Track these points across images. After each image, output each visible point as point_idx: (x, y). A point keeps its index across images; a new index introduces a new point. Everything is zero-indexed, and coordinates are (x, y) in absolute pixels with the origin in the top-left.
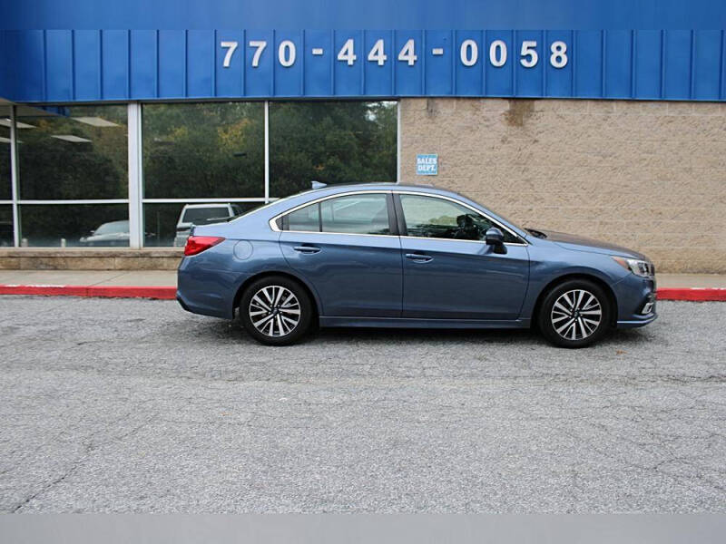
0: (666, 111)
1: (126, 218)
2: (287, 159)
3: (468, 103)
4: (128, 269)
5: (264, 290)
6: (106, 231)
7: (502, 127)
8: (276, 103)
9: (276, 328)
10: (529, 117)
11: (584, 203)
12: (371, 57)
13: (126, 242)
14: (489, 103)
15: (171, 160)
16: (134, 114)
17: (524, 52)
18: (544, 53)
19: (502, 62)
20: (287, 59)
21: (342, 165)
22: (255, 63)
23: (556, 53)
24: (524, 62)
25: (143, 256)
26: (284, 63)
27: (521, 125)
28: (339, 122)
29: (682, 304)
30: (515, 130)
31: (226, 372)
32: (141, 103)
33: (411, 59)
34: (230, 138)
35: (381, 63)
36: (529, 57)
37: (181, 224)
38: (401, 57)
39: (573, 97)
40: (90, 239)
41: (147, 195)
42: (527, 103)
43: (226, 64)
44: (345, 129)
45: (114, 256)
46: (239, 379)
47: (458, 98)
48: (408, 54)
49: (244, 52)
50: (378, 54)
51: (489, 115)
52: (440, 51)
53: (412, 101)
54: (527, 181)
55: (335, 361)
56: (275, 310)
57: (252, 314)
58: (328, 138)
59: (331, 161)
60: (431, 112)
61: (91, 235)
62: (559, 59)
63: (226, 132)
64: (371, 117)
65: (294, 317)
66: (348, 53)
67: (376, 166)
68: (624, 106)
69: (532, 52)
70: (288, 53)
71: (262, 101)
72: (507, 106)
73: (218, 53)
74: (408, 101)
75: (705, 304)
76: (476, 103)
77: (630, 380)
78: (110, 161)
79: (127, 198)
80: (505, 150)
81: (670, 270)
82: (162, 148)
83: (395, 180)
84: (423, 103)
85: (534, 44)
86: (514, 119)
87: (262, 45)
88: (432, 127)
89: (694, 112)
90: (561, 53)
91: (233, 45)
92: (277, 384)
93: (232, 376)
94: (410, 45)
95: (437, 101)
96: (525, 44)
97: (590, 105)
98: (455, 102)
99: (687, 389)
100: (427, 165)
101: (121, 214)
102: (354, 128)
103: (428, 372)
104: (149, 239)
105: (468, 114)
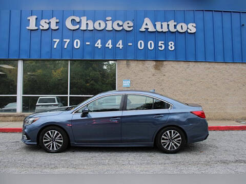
0: (208, 65)
1: (16, 101)
2: (76, 81)
3: (141, 62)
4: (15, 121)
6: (10, 106)
7: (153, 71)
8: (73, 61)
10: (162, 67)
11: (182, 96)
12: (107, 46)
13: (15, 110)
14: (148, 62)
15: (36, 81)
17: (160, 45)
18: (166, 45)
19: (152, 48)
20: (77, 46)
21: (96, 84)
22: (65, 47)
23: (170, 46)
24: (160, 48)
25: (21, 116)
26: (76, 47)
27: (159, 69)
28: (94, 69)
29: (218, 132)
30: (157, 71)
33: (121, 47)
34: (56, 74)
35: (110, 48)
36: (161, 47)
37: (37, 104)
38: (117, 46)
39: (177, 61)
40: (3, 109)
41: (24, 94)
42: (161, 62)
43: (55, 47)
44: (96, 71)
45: (10, 116)
47: (137, 60)
48: (120, 45)
49: (62, 43)
50: (109, 44)
51: (147, 66)
52: (131, 44)
53: (122, 61)
54: (162, 89)
58: (91, 74)
59: (92, 82)
60: (128, 65)
61: (4, 107)
62: (171, 47)
63: (55, 72)
64: (105, 67)
66: (99, 44)
67: (107, 84)
68: (194, 63)
69: (162, 45)
70: (77, 44)
71: (67, 60)
72: (154, 63)
73: (52, 43)
74: (120, 61)
76: (143, 62)
77: (207, 163)
78: (13, 81)
79: (16, 94)
80: (153, 78)
82: (32, 77)
83: (114, 89)
84: (125, 62)
85: (163, 42)
86: (156, 67)
87: (68, 41)
88: (128, 70)
89: (217, 66)
90: (172, 46)
91: (58, 40)
94: (120, 42)
95: (130, 61)
96: (160, 42)
97: (182, 63)
98: (136, 61)
100: (126, 83)
101: (14, 100)
102: (100, 71)
104: (24, 110)
105: (141, 66)
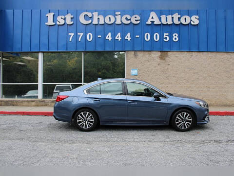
0: (210, 55)
1: (37, 89)
2: (89, 70)
3: (147, 53)
4: (37, 106)
5: (82, 113)
6: (30, 93)
7: (158, 60)
8: (86, 52)
9: (86, 126)
10: (166, 57)
11: (185, 84)
12: (116, 38)
13: (37, 97)
14: (154, 52)
15: (52, 70)
16: (41, 56)
17: (165, 37)
18: (171, 37)
19: (158, 39)
20: (90, 39)
21: (107, 73)
22: (80, 40)
23: (175, 37)
24: (165, 40)
25: (42, 101)
26: (88, 40)
27: (164, 59)
28: (106, 58)
29: (217, 116)
30: (162, 61)
31: (69, 140)
32: (43, 52)
33: (129, 39)
34: (71, 63)
35: (119, 40)
36: (166, 38)
37: (55, 91)
38: (126, 38)
39: (180, 50)
40: (25, 96)
41: (44, 82)
42: (166, 52)
43: (70, 40)
44: (108, 61)
45: (33, 101)
46: (74, 143)
48: (128, 37)
49: (76, 36)
50: (119, 37)
51: (154, 56)
52: (138, 36)
53: (130, 52)
54: (167, 77)
55: (105, 137)
56: (85, 120)
57: (78, 121)
58: (102, 63)
59: (103, 71)
60: (136, 56)
61: (25, 94)
62: (175, 39)
63: (70, 61)
64: (116, 57)
65: (92, 122)
66: (109, 37)
67: (118, 73)
68: (196, 53)
69: (167, 36)
70: (90, 37)
71: (82, 52)
72: (159, 53)
73: (68, 37)
74: (128, 52)
75: (225, 116)
76: (150, 53)
77: (202, 142)
78: (32, 70)
79: (37, 82)
80: (159, 67)
81: (213, 105)
82: (49, 66)
83: (124, 77)
84: (133, 53)
85: (168, 34)
86: (162, 58)
87: (82, 34)
88: (136, 60)
89: (218, 55)
90: (176, 37)
91: (73, 34)
92: (86, 144)
93: (71, 142)
94: (129, 34)
95: (138, 52)
96: (165, 34)
97: (186, 53)
98: (143, 52)
99: (221, 145)
100: (134, 72)
101: (35, 88)
102: (111, 60)
103: (136, 140)
104: (44, 96)
105: (147, 56)
